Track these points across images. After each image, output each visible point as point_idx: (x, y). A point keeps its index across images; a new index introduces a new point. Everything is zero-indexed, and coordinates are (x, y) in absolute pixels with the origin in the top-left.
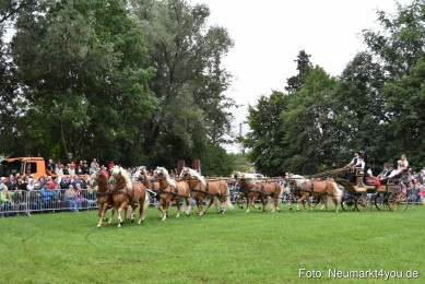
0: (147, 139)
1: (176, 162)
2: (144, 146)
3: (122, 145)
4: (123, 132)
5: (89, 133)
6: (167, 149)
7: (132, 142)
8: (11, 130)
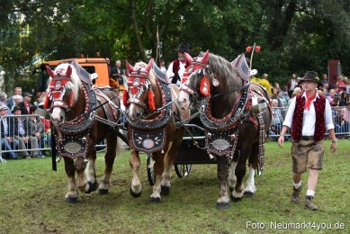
0: (274, 24)
1: (325, 64)
2: (270, 36)
3: (233, 36)
4: (236, 12)
5: (176, 16)
6: (308, 42)
7: (251, 29)
8: (51, 13)
